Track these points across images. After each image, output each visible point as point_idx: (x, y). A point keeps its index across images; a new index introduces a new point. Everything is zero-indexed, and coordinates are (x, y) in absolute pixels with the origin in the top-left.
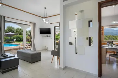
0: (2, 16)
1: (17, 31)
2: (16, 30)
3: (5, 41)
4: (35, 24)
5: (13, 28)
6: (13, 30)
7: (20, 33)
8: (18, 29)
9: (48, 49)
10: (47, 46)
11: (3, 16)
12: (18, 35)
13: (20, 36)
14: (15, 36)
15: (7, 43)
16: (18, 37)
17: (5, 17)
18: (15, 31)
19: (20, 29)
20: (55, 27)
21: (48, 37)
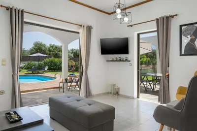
0: (15, 10)
1: (50, 51)
2: (49, 49)
3: (29, 71)
4: (89, 29)
5: (44, 46)
6: (43, 48)
7: (56, 54)
8: (53, 47)
9: (121, 93)
10: (119, 85)
11: (19, 11)
12: (53, 58)
13: (56, 60)
14: (47, 60)
15: (32, 73)
16: (52, 61)
17: (22, 11)
18: (47, 52)
19: (56, 47)
20: (138, 35)
21: (120, 60)
